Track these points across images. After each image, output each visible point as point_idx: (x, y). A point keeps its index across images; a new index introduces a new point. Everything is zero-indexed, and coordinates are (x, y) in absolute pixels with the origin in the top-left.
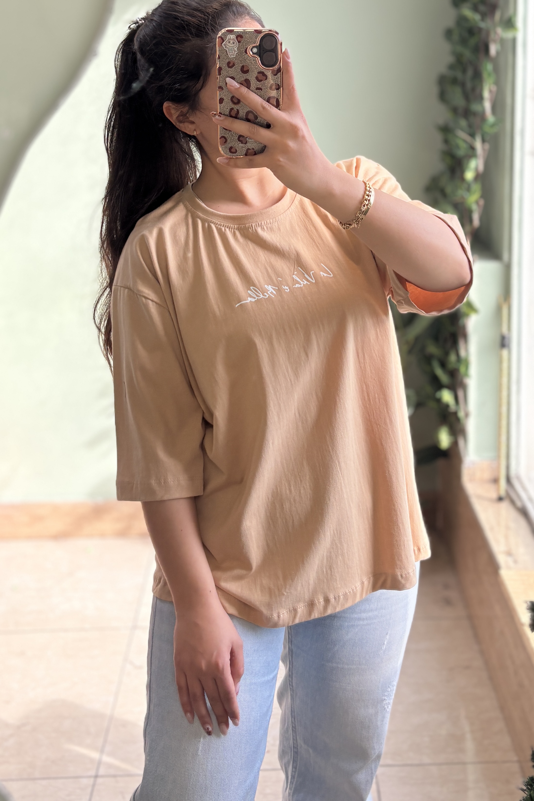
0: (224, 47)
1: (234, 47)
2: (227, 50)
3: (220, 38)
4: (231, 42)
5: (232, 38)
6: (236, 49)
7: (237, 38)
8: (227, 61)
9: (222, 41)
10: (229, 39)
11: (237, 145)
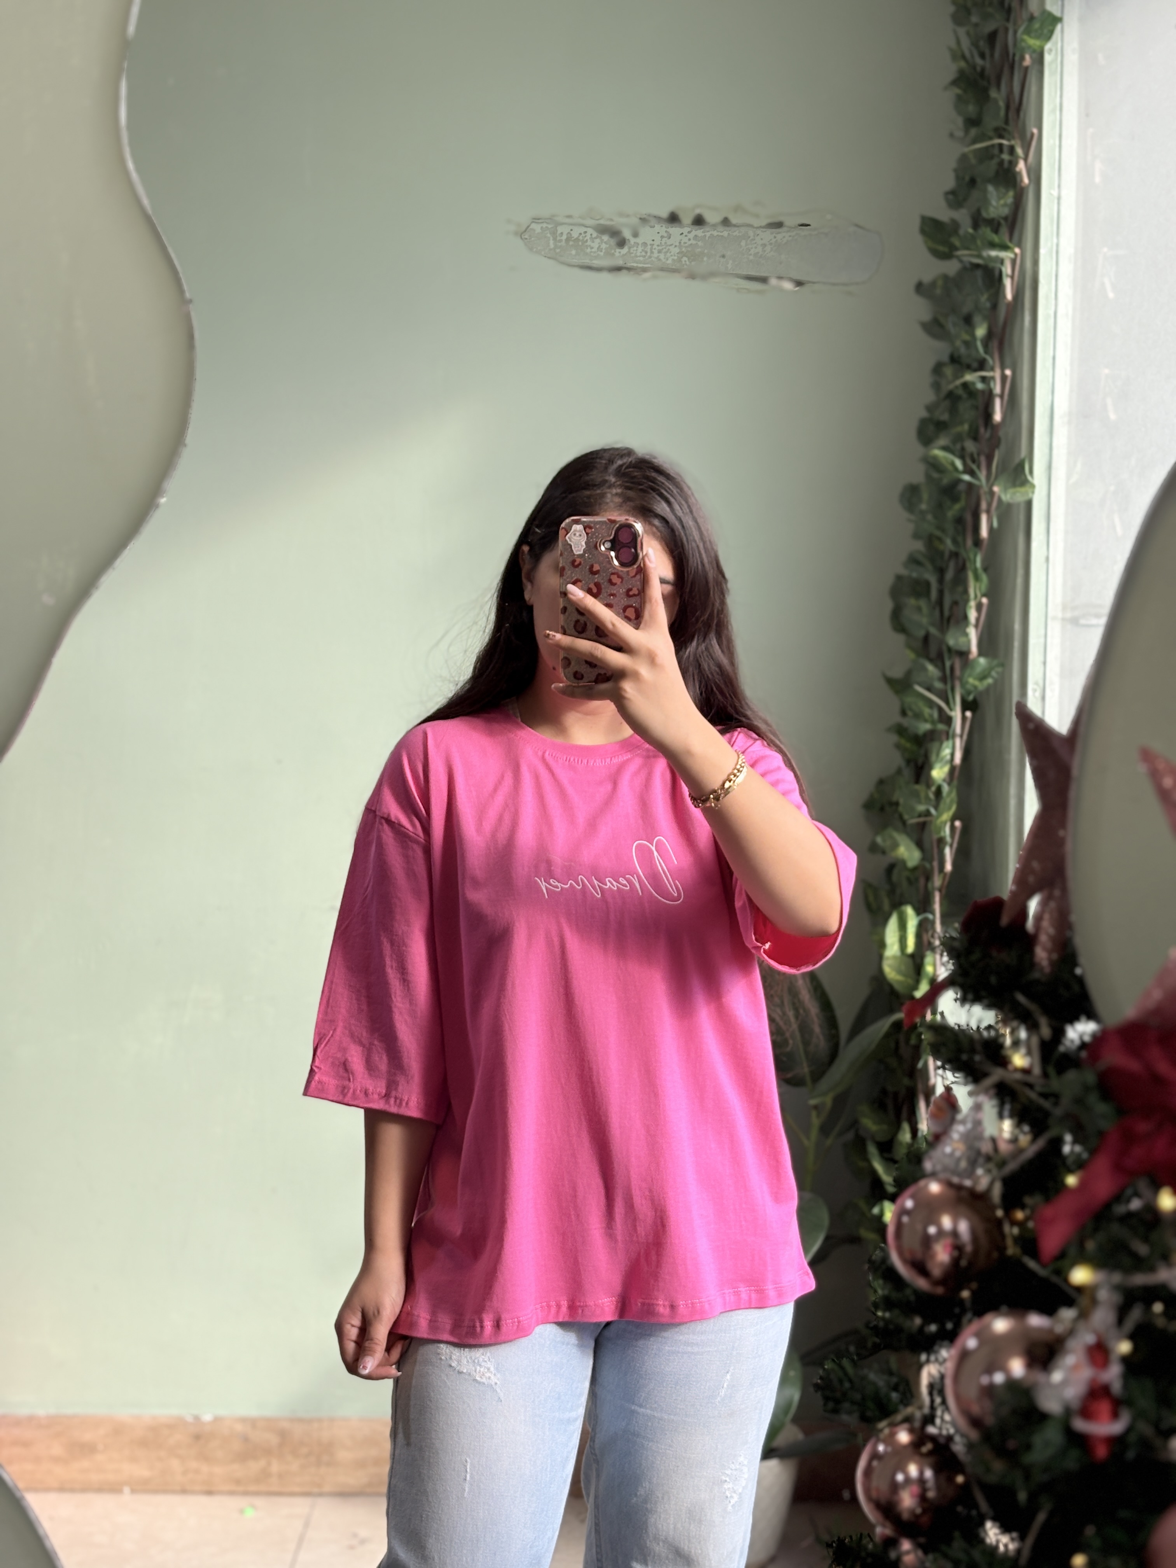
0: (568, 540)
1: (581, 540)
2: (572, 544)
3: (563, 530)
4: (578, 534)
5: (578, 529)
6: (583, 543)
7: (585, 529)
8: (571, 559)
9: (565, 533)
10: (575, 531)
11: (584, 669)
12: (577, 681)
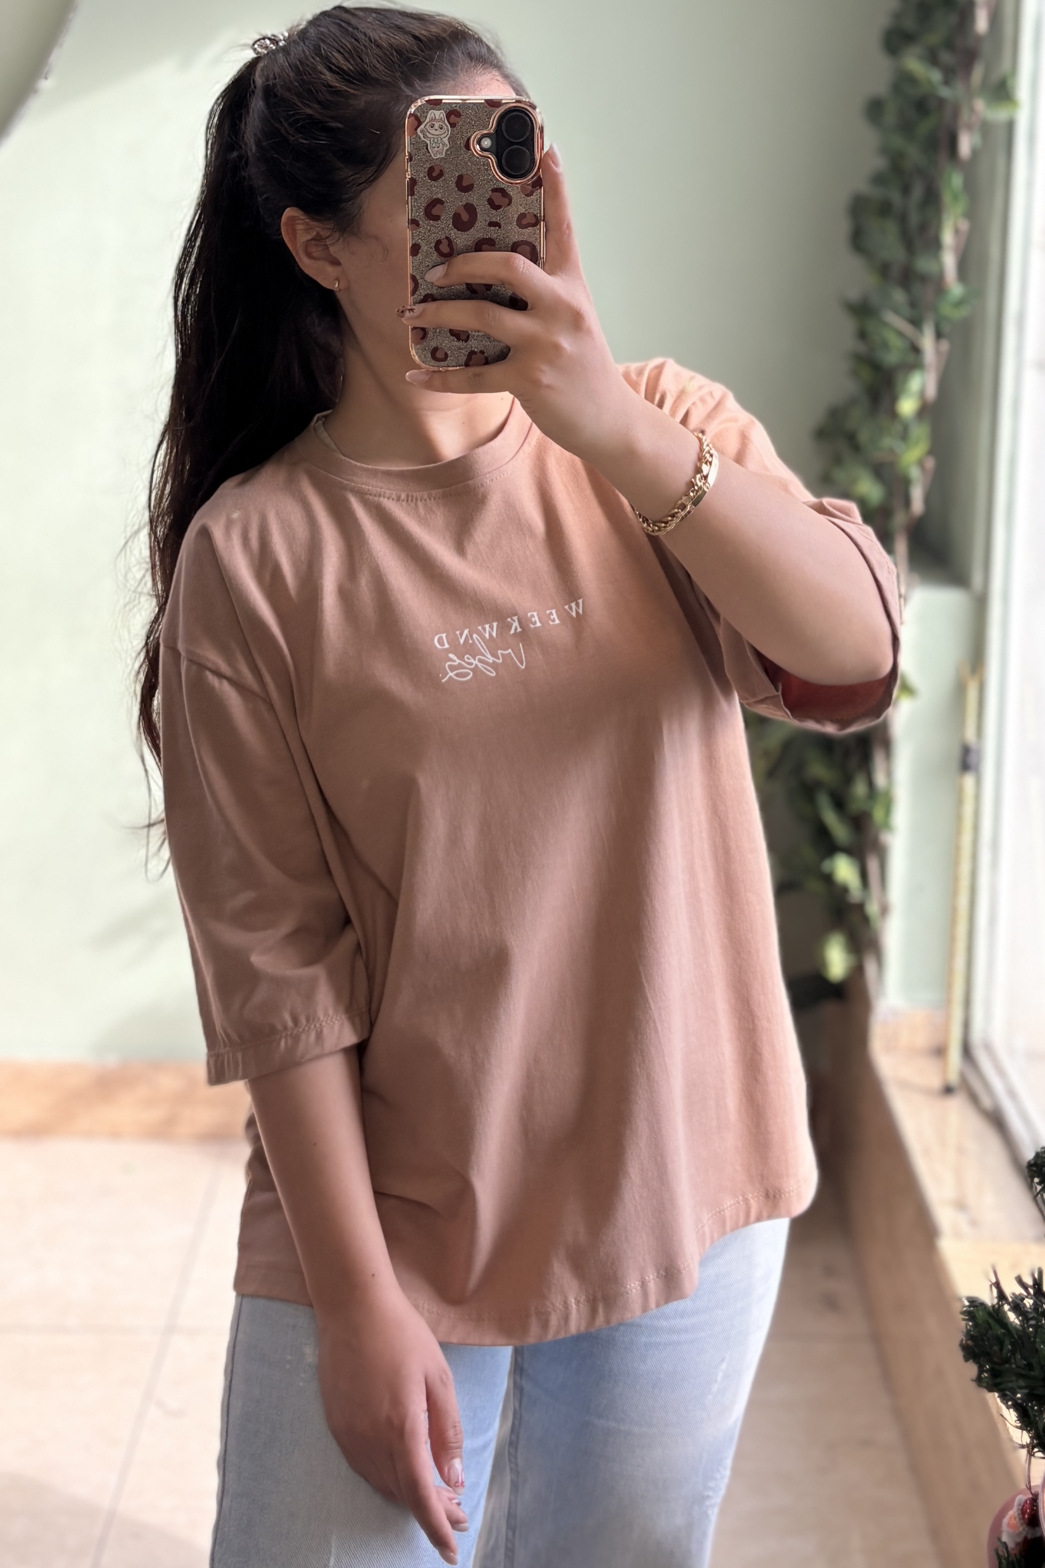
0: (422, 136)
1: (442, 137)
2: (428, 142)
4: (437, 126)
5: (437, 118)
6: (446, 140)
7: (448, 116)
8: (428, 165)
9: (416, 123)
10: (432, 120)
11: (448, 344)
12: (437, 363)
